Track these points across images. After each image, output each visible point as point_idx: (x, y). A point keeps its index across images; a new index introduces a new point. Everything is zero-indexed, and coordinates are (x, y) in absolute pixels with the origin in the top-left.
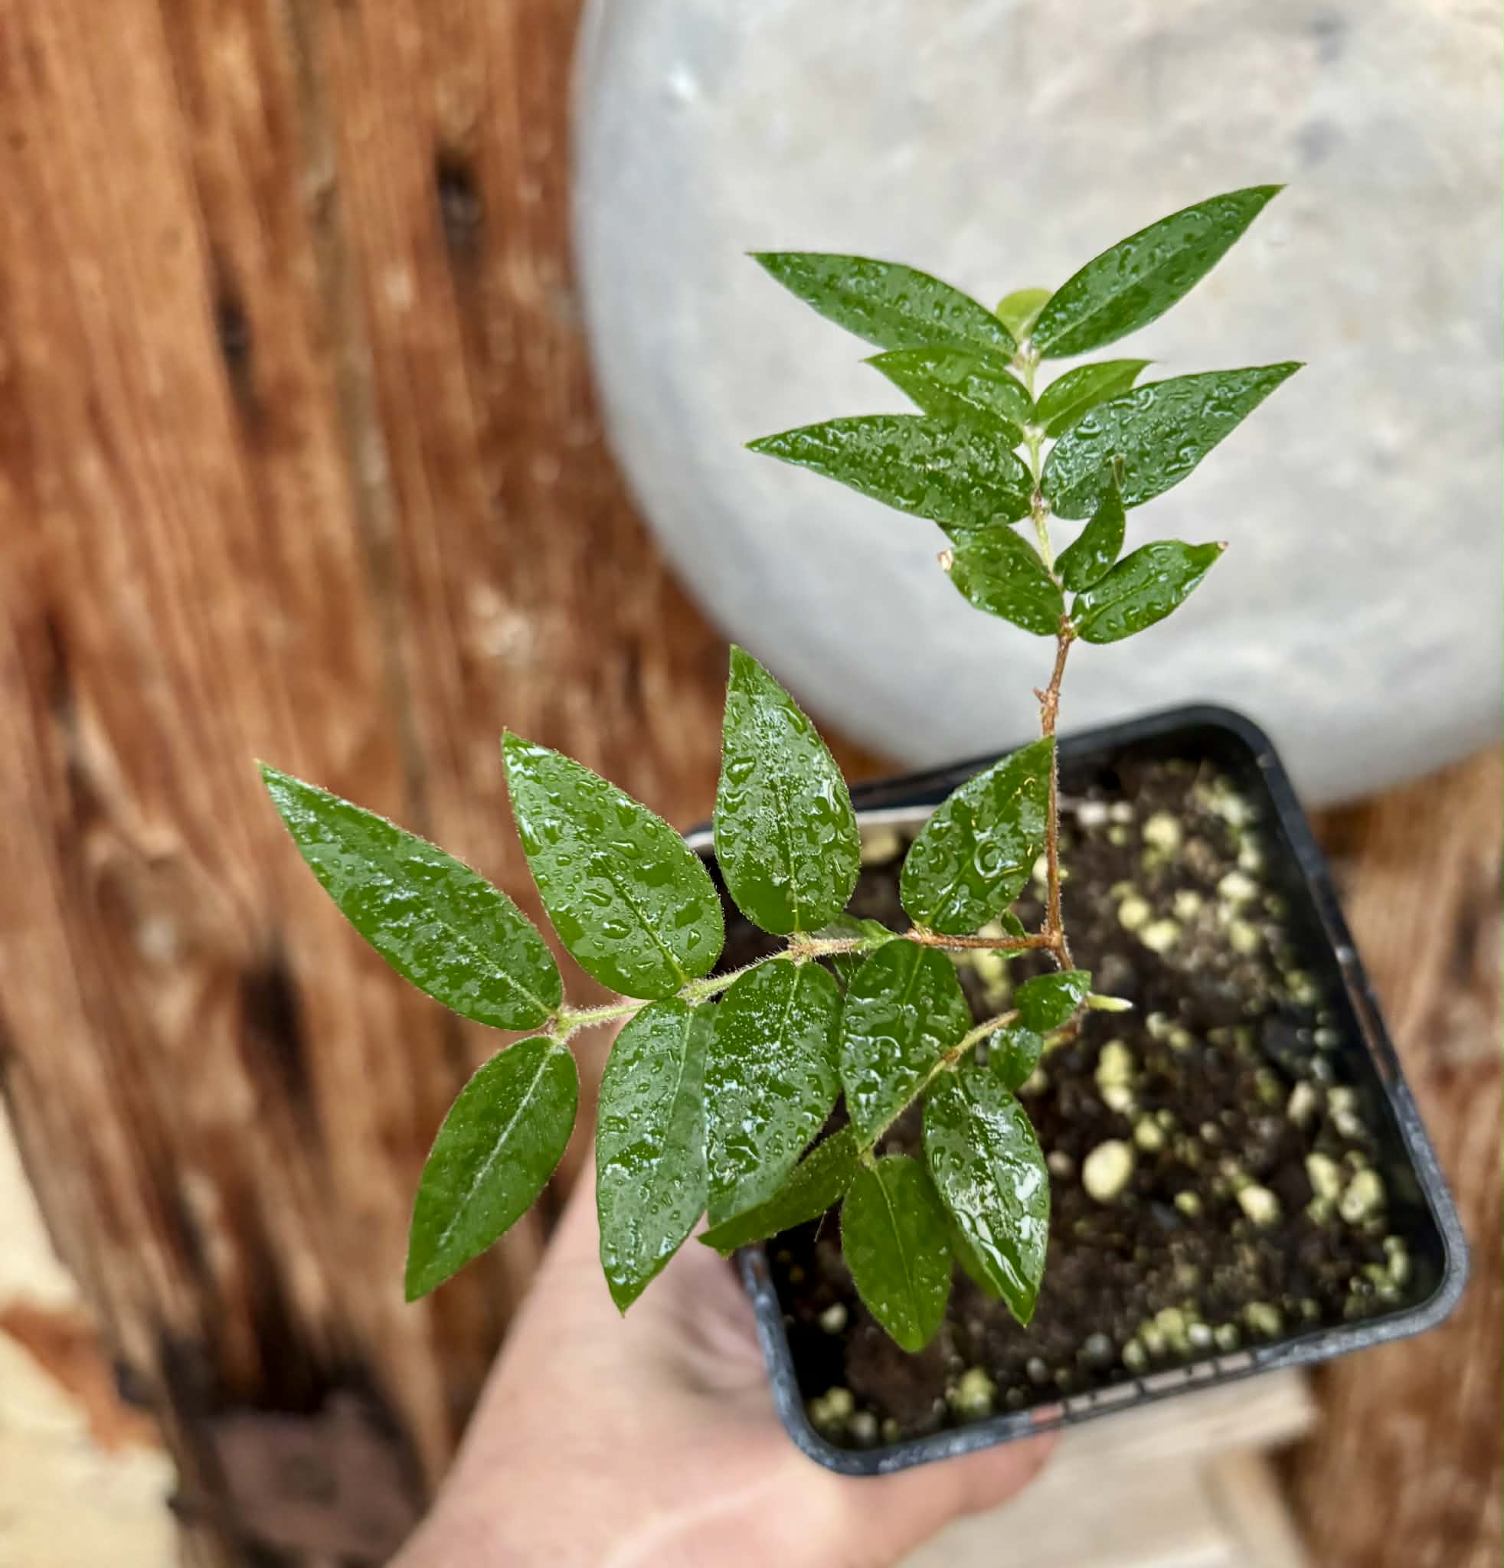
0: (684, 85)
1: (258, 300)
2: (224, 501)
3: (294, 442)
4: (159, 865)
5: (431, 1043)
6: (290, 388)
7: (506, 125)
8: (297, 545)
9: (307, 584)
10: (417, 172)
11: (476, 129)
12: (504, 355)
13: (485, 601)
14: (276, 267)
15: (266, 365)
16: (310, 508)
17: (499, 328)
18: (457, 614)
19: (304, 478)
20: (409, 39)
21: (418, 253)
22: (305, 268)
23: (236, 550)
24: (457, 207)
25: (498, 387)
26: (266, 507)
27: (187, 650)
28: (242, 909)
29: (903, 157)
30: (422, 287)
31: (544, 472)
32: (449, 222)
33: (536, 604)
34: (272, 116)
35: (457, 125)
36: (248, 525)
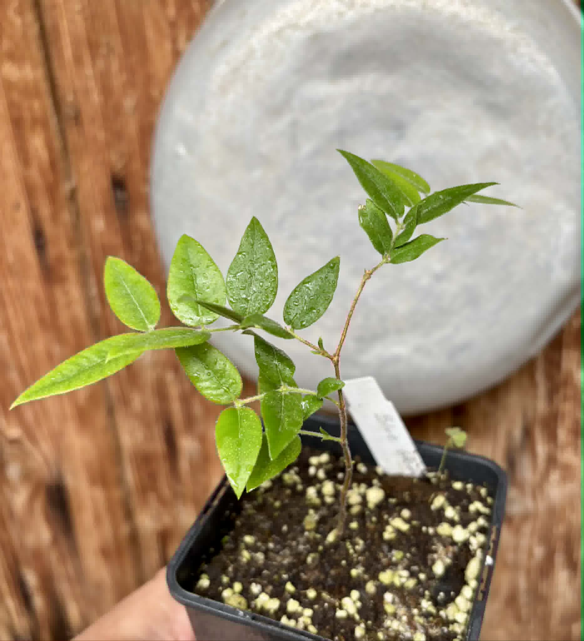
0: (182, 150)
1: (49, 229)
2: (37, 302)
3: (62, 280)
4: (14, 442)
5: (120, 514)
6: (60, 260)
7: (136, 165)
8: (64, 317)
9: (69, 334)
10: (105, 182)
11: (126, 166)
12: (138, 247)
14: (55, 216)
15: (52, 252)
16: (69, 304)
17: (136, 238)
19: (66, 293)
20: (101, 135)
21: (106, 211)
22: (66, 216)
23: (42, 320)
24: (119, 194)
25: (137, 259)
26: (53, 305)
27: (24, 360)
28: (46, 460)
29: (257, 174)
30: (108, 223)
32: (116, 200)
34: (53, 164)
35: (119, 165)
36: (46, 311)
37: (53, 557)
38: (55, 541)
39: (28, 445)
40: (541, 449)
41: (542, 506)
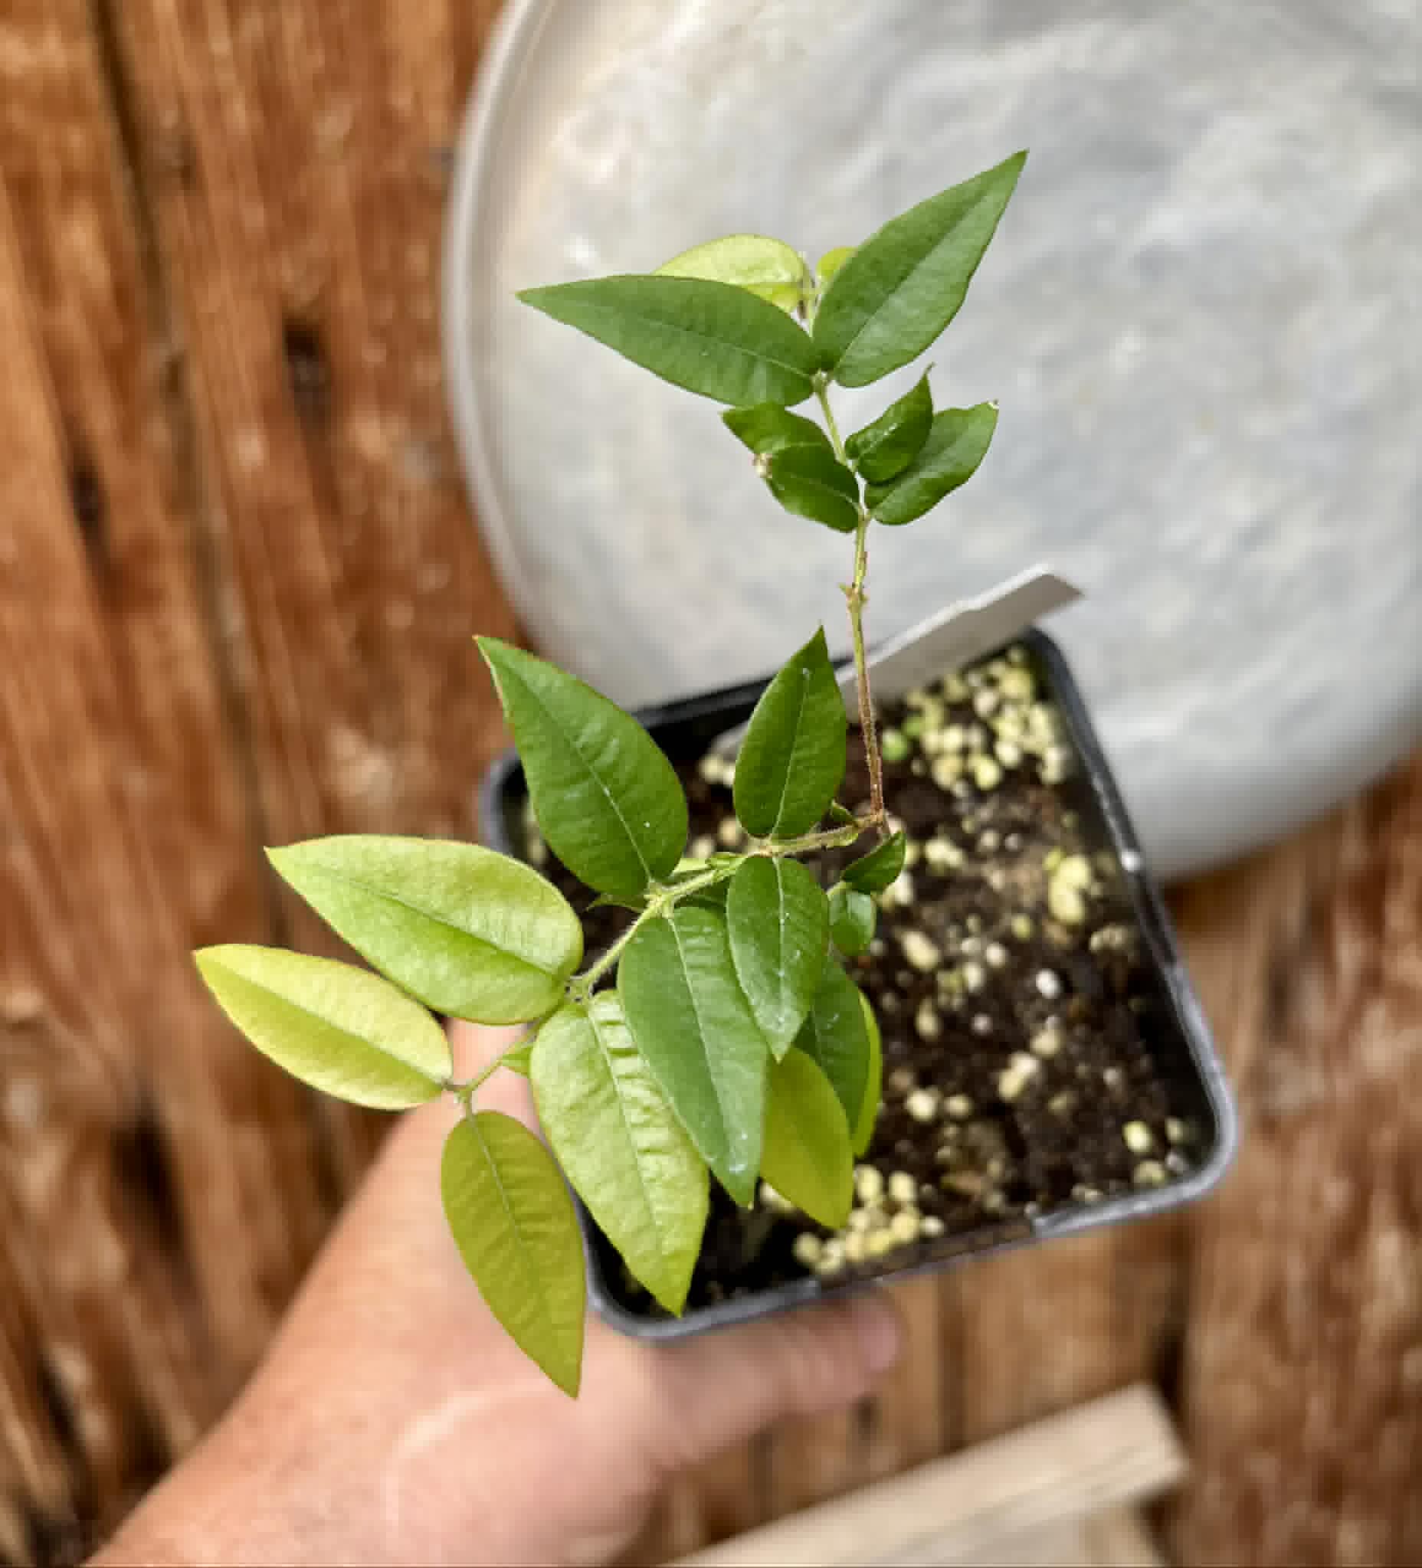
1: (112, 468)
2: (82, 661)
3: (150, 599)
4: (25, 1027)
6: (145, 549)
7: (351, 295)
8: (156, 700)
9: (167, 739)
10: (266, 341)
11: (320, 300)
12: (356, 507)
13: (345, 743)
14: (129, 435)
15: (121, 528)
16: (169, 664)
17: (350, 483)
18: (316, 755)
19: (162, 635)
20: (255, 217)
21: (269, 415)
22: (158, 433)
23: (96, 710)
24: (304, 371)
25: (351, 538)
26: (124, 665)
27: (46, 812)
28: (111, 1068)
30: (274, 450)
31: (399, 616)
32: (297, 387)
33: (393, 741)
34: (121, 294)
35: (304, 296)
36: (106, 683)
37: (131, 1312)
38: (136, 1271)
39: (61, 1032)
40: (1349, 951)
41: (1344, 1086)
